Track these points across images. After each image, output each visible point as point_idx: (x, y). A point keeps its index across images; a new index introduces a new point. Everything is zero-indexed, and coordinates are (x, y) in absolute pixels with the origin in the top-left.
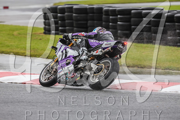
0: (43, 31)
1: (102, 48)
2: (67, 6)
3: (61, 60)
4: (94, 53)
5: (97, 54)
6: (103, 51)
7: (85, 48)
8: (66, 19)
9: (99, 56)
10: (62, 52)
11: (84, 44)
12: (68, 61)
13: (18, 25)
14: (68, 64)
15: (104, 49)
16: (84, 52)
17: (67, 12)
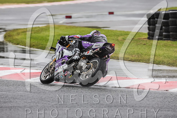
0: (147, 36)
1: (92, 49)
2: (171, 12)
3: (58, 60)
4: (86, 54)
5: (88, 54)
6: (93, 51)
7: (78, 49)
8: (170, 24)
9: (89, 56)
10: (60, 52)
11: (77, 46)
12: (64, 60)
13: (122, 30)
14: (63, 63)
15: (94, 49)
16: (76, 52)
17: (171, 18)
